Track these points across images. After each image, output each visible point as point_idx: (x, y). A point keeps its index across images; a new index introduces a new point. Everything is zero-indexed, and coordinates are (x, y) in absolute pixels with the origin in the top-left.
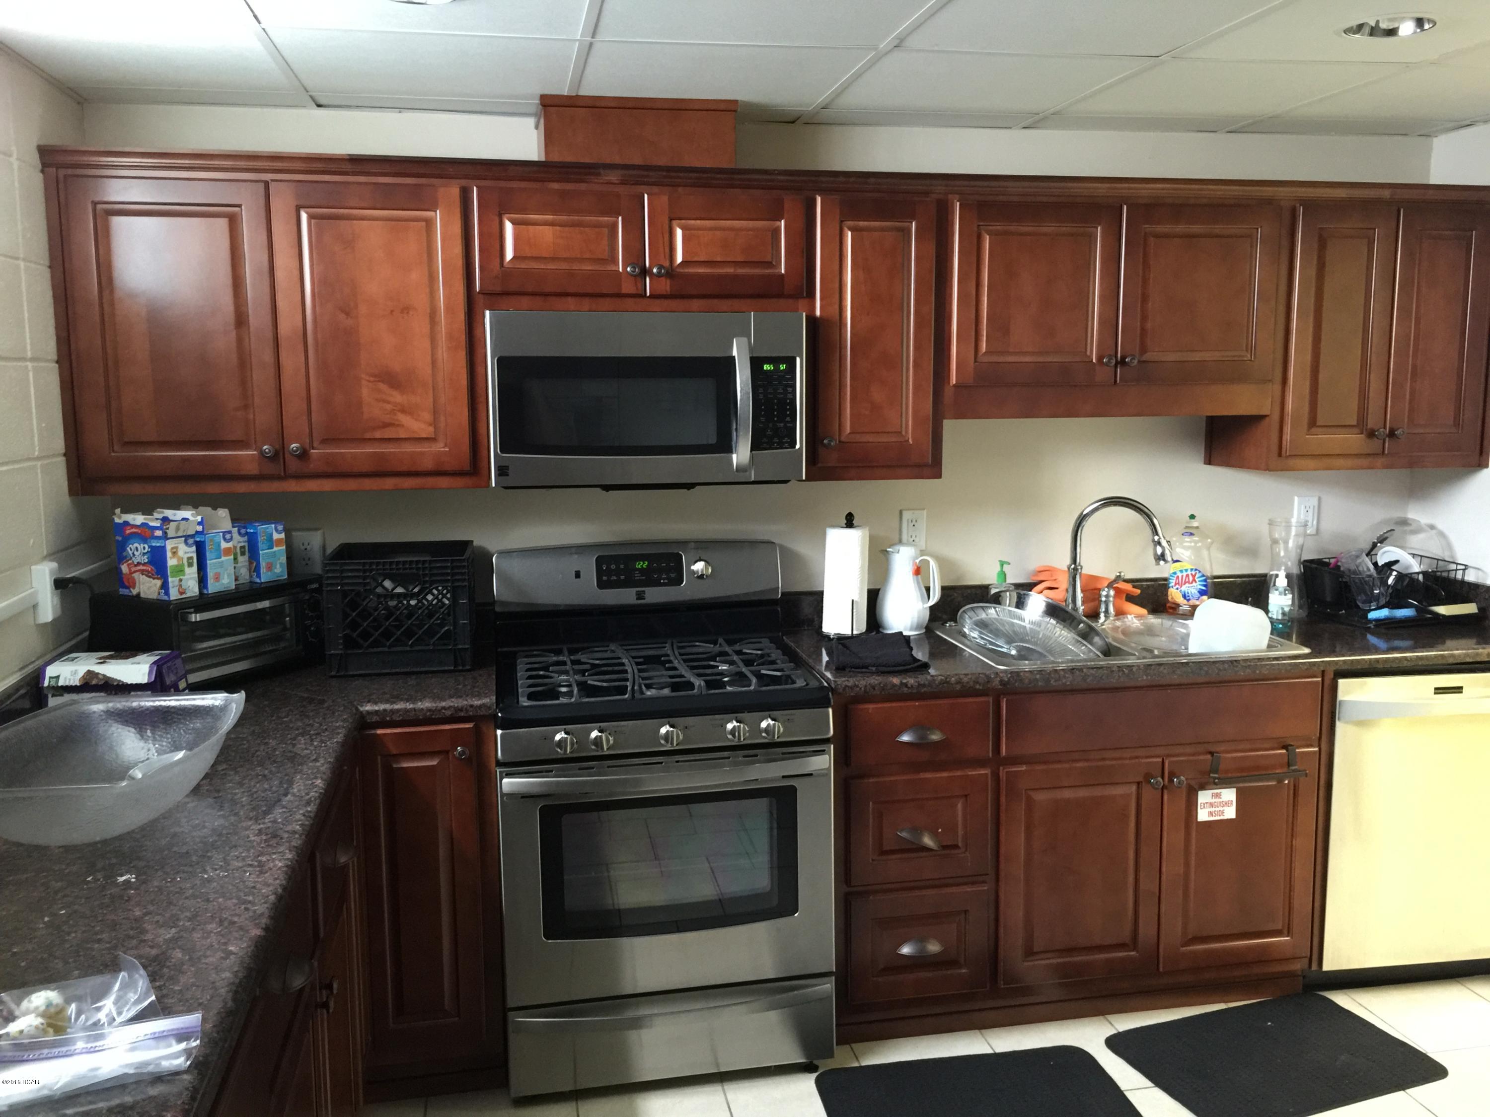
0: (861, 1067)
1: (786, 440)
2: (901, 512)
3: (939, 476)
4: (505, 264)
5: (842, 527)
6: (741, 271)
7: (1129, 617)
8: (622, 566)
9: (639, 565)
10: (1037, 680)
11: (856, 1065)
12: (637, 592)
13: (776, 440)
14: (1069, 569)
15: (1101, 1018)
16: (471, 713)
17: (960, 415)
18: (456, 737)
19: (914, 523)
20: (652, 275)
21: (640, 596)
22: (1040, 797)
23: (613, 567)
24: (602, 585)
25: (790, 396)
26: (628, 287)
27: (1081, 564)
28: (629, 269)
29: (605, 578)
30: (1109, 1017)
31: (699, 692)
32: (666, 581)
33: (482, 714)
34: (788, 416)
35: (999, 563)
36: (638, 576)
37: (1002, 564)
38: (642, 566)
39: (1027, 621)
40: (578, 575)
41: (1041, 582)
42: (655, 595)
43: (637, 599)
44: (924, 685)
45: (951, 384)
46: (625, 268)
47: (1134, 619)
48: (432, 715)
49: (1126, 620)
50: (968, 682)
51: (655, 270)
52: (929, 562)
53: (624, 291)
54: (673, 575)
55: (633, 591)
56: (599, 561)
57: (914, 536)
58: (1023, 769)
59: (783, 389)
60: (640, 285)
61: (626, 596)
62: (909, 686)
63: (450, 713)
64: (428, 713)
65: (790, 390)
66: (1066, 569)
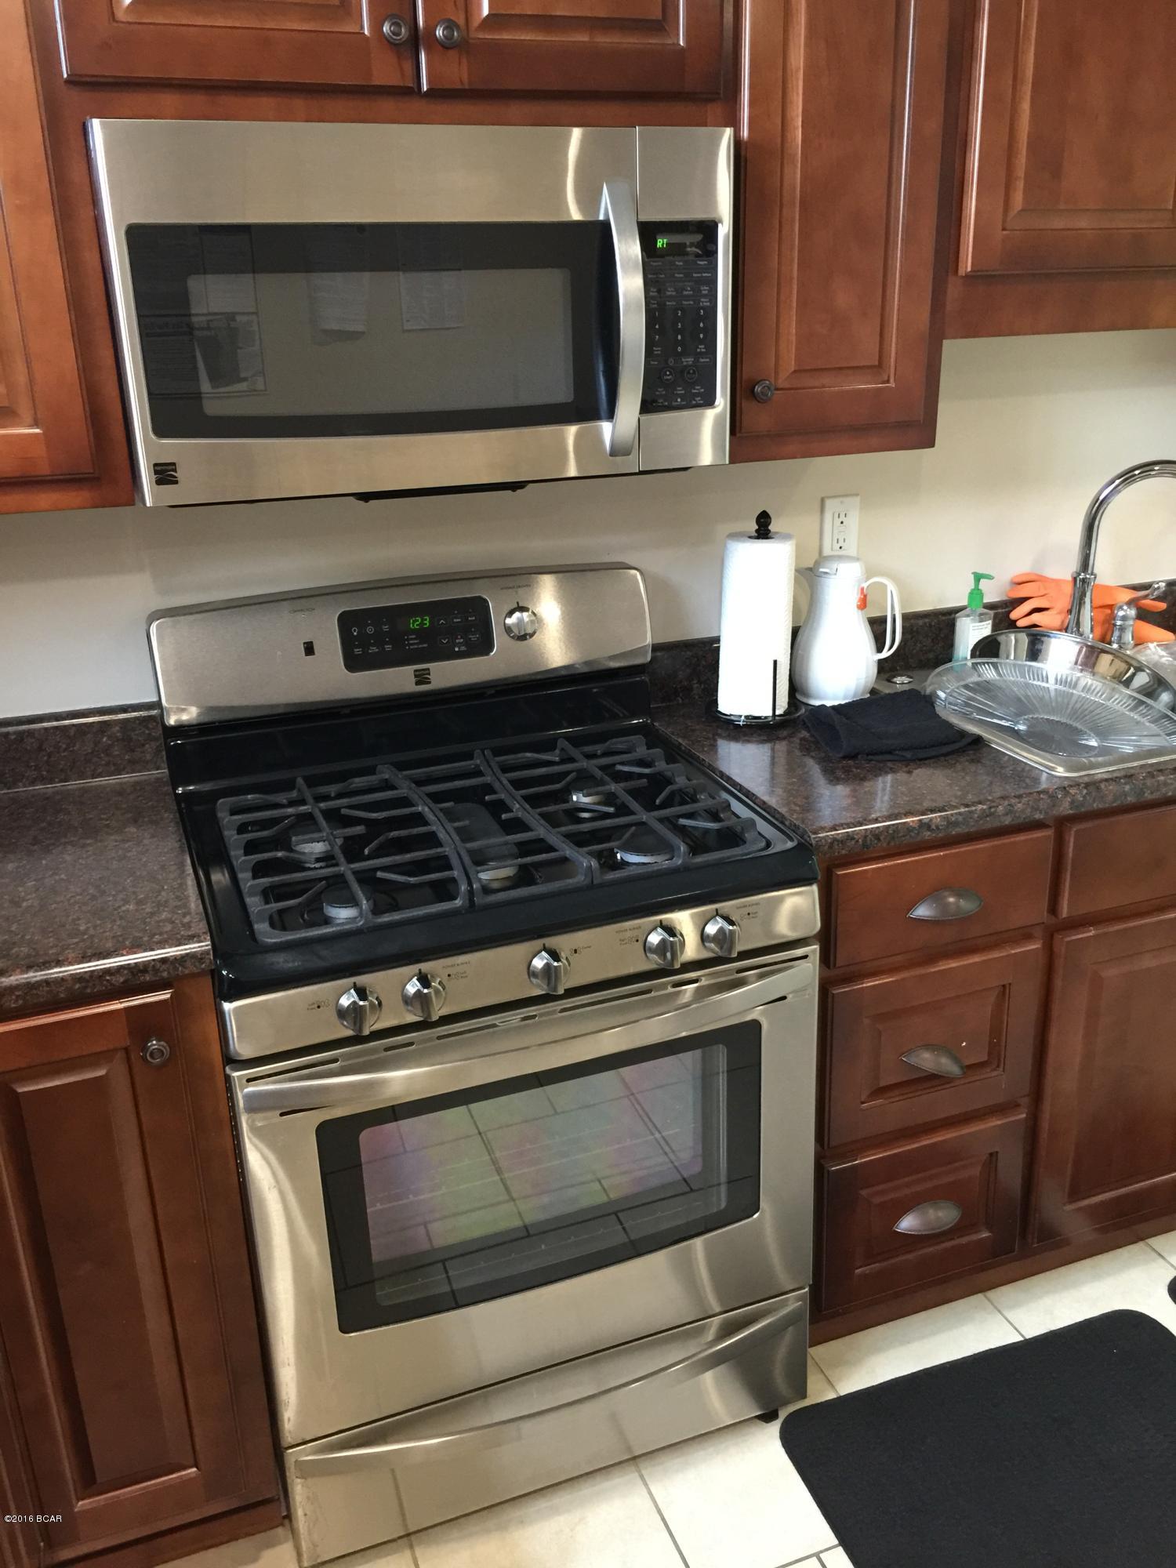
0: (840, 1398)
1: (698, 389)
2: (823, 501)
3: (930, 442)
4: (120, 15)
5: (750, 537)
6: (604, 40)
7: (1152, 646)
8: (386, 628)
9: (415, 624)
10: (1125, 795)
11: (831, 1396)
12: (416, 671)
13: (680, 391)
14: (1075, 579)
15: (1141, 1244)
16: (165, 974)
17: (972, 330)
18: (142, 1023)
19: (842, 518)
20: (432, 42)
21: (422, 678)
22: (1111, 973)
23: (370, 630)
24: (353, 663)
25: (704, 302)
26: (384, 72)
27: (1095, 571)
28: (386, 28)
29: (358, 651)
30: (1152, 1241)
31: (588, 881)
32: (463, 648)
33: (187, 972)
34: (701, 342)
35: (973, 576)
36: (414, 643)
37: (978, 577)
38: (422, 624)
39: (1052, 680)
40: (309, 649)
41: (1022, 600)
42: (448, 674)
43: (418, 683)
44: (956, 824)
45: (961, 272)
46: (376, 26)
47: (1159, 649)
48: (86, 987)
49: (1148, 652)
50: (1023, 811)
51: (439, 32)
52: (886, 586)
53: (378, 80)
54: (473, 638)
55: (409, 670)
56: (346, 621)
57: (841, 541)
58: (1091, 934)
59: (692, 289)
60: (408, 66)
61: (397, 680)
62: (933, 827)
63: (122, 980)
64: (77, 986)
65: (705, 290)
66: (1070, 578)
